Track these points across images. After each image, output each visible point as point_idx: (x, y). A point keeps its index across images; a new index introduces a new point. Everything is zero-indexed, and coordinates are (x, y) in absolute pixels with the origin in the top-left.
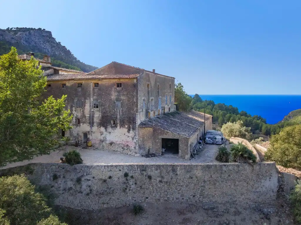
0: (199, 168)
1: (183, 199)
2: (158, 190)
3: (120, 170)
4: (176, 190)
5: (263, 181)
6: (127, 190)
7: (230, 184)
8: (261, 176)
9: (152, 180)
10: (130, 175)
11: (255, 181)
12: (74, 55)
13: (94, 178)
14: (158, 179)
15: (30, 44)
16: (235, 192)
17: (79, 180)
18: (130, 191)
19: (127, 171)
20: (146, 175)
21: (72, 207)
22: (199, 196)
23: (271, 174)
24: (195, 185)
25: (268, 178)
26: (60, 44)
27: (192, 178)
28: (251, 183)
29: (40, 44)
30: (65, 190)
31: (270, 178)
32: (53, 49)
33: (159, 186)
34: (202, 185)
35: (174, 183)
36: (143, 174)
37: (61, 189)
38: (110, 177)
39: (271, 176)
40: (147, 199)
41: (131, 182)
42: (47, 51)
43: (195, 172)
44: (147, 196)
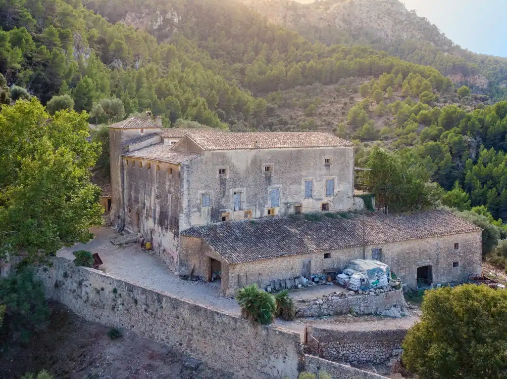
0: (186, 306)
1: (168, 342)
2: (144, 321)
3: (110, 284)
4: (161, 328)
5: (272, 358)
6: (116, 309)
7: (224, 344)
8: (269, 348)
9: (138, 306)
10: (119, 292)
11: (261, 354)
12: (446, 36)
13: (90, 285)
14: (144, 307)
15: (351, 24)
16: (231, 359)
17: (80, 284)
18: (118, 312)
19: (116, 287)
20: (132, 297)
21: (74, 310)
22: (186, 347)
23: (287, 351)
24: (182, 329)
25: (281, 356)
26: (415, 14)
27: (178, 318)
28: (255, 355)
29: (371, 22)
30: (70, 290)
31: (285, 358)
32: (399, 27)
33: (144, 315)
34: (190, 332)
35: (159, 317)
36: (130, 295)
37: (69, 288)
38: (103, 289)
39: (287, 355)
40: (133, 328)
41: (119, 301)
42: (383, 34)
43: (182, 311)
44: (133, 324)
